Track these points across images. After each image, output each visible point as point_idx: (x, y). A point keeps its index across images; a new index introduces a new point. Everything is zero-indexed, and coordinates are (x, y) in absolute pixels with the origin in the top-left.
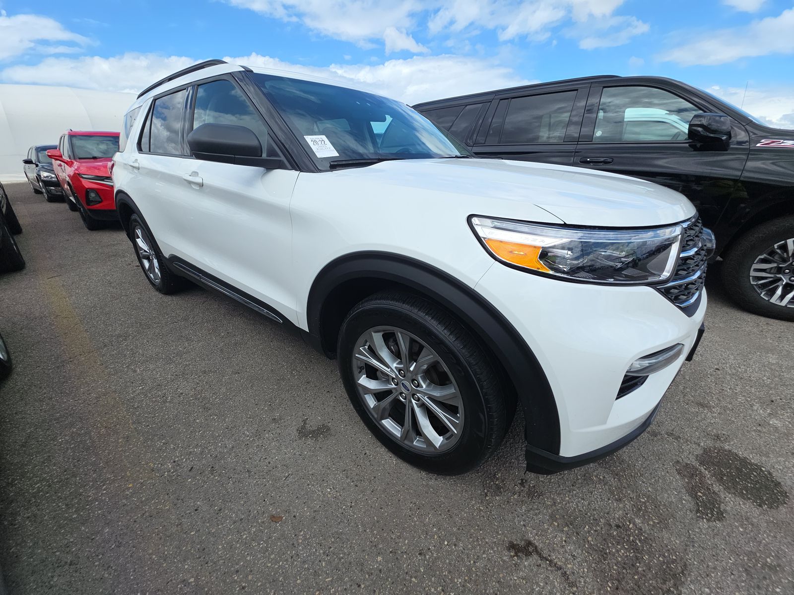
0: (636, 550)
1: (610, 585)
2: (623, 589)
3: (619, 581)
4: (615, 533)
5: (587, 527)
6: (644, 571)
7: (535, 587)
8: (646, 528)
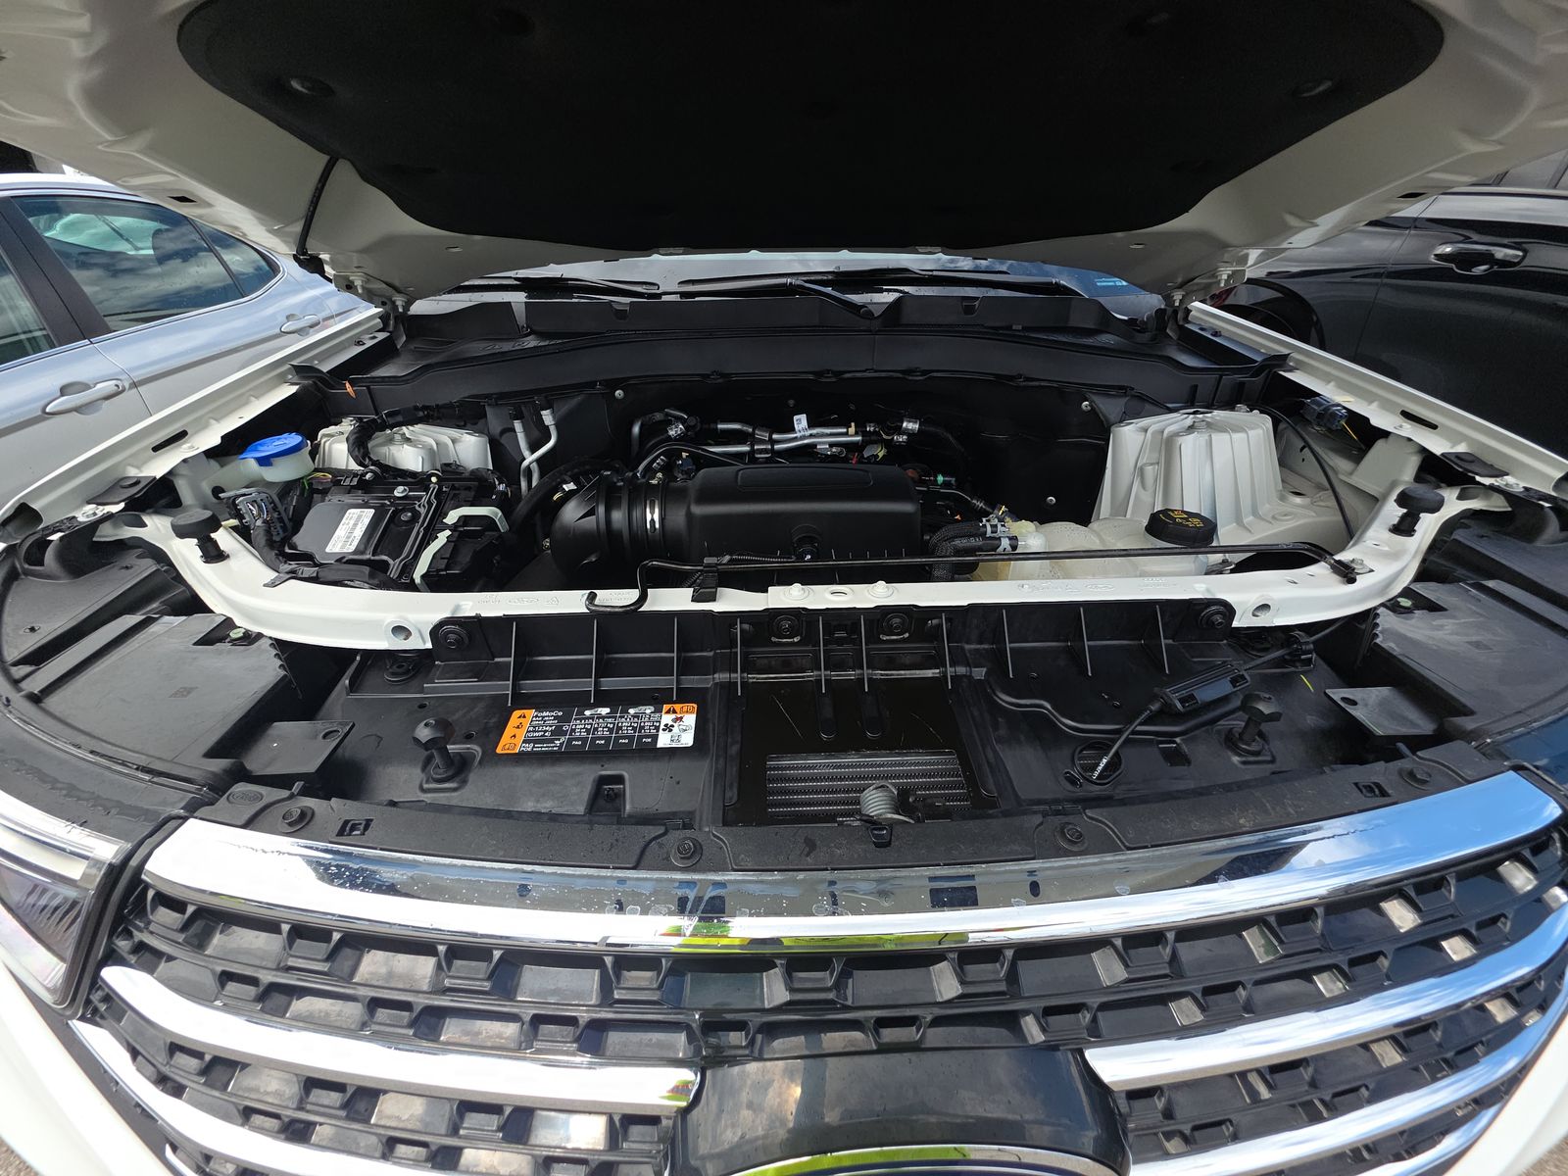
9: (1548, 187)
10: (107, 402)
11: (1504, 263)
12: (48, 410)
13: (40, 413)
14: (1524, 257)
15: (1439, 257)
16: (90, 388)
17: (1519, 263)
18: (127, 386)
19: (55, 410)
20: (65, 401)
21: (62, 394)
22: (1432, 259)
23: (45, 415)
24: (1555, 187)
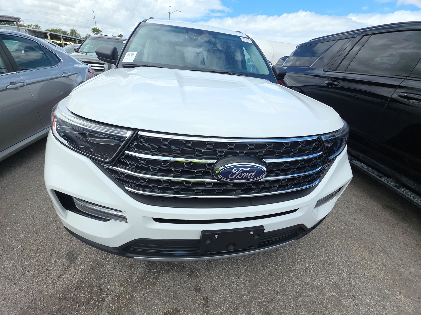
0: (88, 302)
1: (61, 295)
2: (60, 302)
3: (65, 299)
4: (95, 289)
5: (94, 276)
6: (75, 309)
7: (52, 267)
8: (106, 303)
9: (344, 71)
10: (21, 88)
11: (336, 85)
12: (7, 88)
13: (5, 88)
14: (339, 84)
15: (326, 83)
16: (17, 84)
17: (338, 85)
18: (26, 84)
19: (9, 88)
20: (11, 86)
21: (10, 84)
22: (325, 83)
23: (7, 89)
24: (345, 71)
